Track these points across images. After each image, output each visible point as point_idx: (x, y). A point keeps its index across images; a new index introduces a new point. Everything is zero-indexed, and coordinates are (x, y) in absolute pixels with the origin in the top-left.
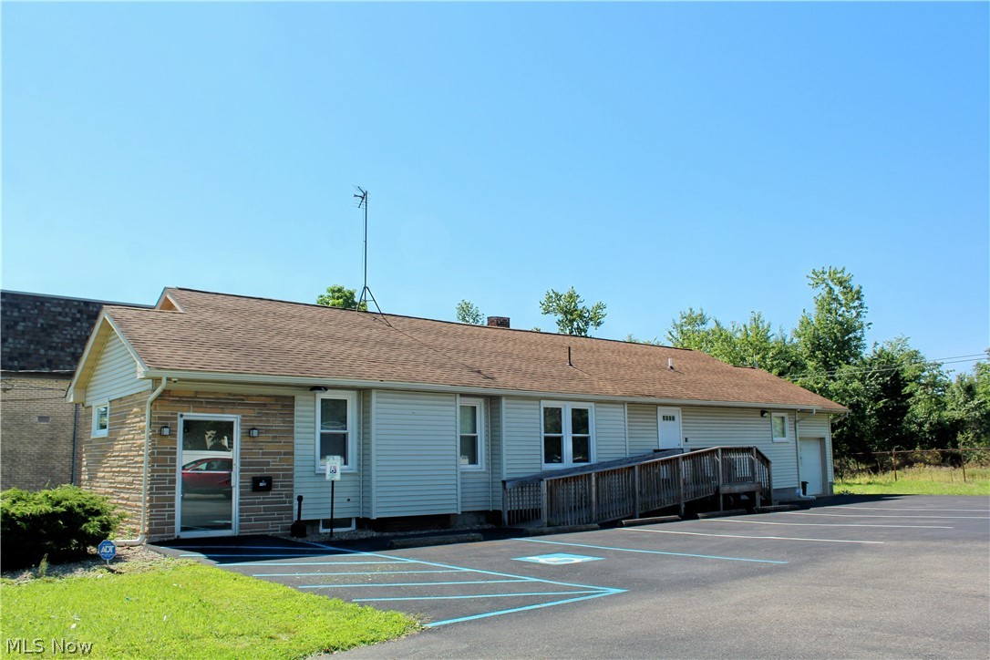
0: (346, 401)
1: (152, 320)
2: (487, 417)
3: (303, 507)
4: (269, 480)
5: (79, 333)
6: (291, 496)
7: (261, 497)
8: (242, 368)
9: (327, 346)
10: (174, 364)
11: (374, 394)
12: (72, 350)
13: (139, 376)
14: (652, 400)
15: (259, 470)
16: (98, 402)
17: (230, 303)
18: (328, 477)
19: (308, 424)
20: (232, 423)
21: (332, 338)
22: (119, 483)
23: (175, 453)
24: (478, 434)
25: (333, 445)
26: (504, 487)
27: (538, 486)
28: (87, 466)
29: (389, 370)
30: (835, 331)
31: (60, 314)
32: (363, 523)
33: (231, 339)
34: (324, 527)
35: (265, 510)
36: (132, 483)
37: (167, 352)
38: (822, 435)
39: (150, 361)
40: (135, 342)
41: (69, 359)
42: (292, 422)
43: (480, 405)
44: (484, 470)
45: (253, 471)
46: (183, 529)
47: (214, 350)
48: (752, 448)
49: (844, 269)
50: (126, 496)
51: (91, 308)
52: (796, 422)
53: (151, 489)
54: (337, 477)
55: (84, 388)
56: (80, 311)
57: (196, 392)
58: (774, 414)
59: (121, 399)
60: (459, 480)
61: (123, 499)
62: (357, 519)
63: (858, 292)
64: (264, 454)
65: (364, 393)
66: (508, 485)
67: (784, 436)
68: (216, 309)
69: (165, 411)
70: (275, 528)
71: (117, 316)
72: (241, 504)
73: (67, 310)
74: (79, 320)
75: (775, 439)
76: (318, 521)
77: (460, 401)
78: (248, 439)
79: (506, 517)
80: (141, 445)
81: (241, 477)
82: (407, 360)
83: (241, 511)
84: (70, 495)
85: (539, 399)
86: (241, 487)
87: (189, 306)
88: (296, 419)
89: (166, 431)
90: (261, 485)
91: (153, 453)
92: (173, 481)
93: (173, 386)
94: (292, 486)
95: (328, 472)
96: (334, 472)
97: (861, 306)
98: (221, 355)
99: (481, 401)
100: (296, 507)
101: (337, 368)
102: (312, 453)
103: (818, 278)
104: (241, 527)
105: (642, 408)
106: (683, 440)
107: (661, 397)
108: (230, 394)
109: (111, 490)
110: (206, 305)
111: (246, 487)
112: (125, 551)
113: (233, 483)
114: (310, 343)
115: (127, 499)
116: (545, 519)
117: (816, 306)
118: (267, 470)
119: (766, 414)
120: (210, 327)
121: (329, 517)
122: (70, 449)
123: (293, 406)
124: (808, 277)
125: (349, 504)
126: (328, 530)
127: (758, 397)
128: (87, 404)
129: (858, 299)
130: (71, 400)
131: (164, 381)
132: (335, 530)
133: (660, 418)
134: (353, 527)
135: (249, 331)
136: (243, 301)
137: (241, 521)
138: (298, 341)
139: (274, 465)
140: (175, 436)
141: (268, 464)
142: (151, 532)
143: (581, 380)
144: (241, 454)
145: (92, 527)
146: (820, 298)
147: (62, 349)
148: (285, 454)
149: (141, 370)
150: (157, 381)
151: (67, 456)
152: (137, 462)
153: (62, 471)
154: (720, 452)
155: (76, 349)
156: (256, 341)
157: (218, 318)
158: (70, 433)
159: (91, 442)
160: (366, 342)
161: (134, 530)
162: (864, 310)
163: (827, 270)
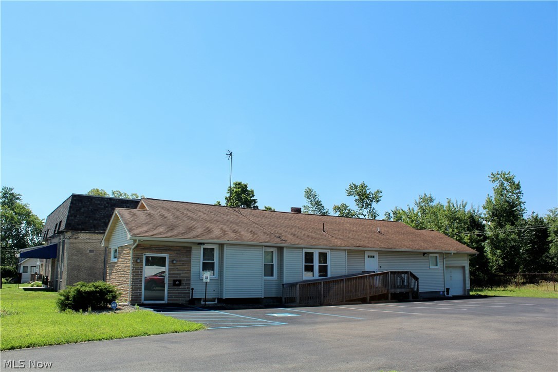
0: (214, 249)
1: (135, 215)
2: (278, 256)
3: (194, 293)
4: (180, 281)
5: (107, 213)
6: (189, 288)
7: (177, 288)
8: (169, 235)
9: (208, 225)
10: (141, 233)
11: (225, 247)
12: (104, 220)
13: (128, 239)
14: (360, 248)
15: (176, 277)
16: (113, 247)
17: (168, 205)
18: (204, 281)
19: (197, 259)
20: (165, 258)
21: (211, 221)
22: (121, 281)
23: (142, 270)
24: (274, 263)
25: (208, 266)
26: (283, 287)
27: (296, 287)
28: (109, 273)
29: (233, 236)
30: (505, 206)
31: (99, 204)
32: (220, 300)
33: (166, 222)
34: (203, 302)
35: (178, 293)
36: (125, 281)
37: (139, 229)
38: (463, 265)
39: (132, 234)
40: (127, 224)
41: (103, 224)
42: (191, 257)
43: (275, 251)
44: (276, 279)
45: (174, 277)
46: (145, 300)
47: (159, 228)
48: (408, 272)
49: (510, 172)
50: (123, 286)
51: (112, 201)
52: (444, 258)
53: (132, 283)
54: (208, 281)
55: (108, 240)
56: (107, 203)
57: (151, 245)
58: (430, 255)
59: (122, 247)
60: (263, 284)
61: (122, 287)
62: (218, 299)
63: (518, 185)
64: (178, 270)
65: (221, 246)
66: (284, 286)
67: (437, 266)
68: (162, 208)
69: (138, 253)
70: (182, 301)
71: (121, 213)
72: (168, 290)
73: (102, 202)
74: (107, 207)
75: (431, 267)
76: (201, 299)
77: (264, 249)
78: (171, 264)
79: (284, 300)
80: (129, 266)
81: (169, 280)
82: (243, 231)
83: (168, 293)
84: (102, 285)
85: (302, 248)
86: (168, 284)
87: (150, 206)
88: (192, 256)
89: (139, 261)
90: (176, 283)
91: (133, 269)
92: (141, 281)
93: (141, 243)
94: (190, 284)
95: (204, 279)
96: (207, 278)
97: (520, 193)
98: (161, 230)
99: (276, 248)
100: (191, 293)
101: (210, 235)
102: (199, 270)
103: (494, 178)
104: (168, 300)
105: (355, 253)
106: (378, 267)
107: (365, 247)
108: (165, 246)
109: (118, 284)
110: (158, 206)
111: (170, 284)
112: (122, 307)
113: (165, 282)
114: (201, 224)
115: (124, 287)
116: (298, 301)
117: (494, 192)
118: (180, 277)
119: (426, 255)
120: (159, 217)
121: (204, 297)
122: (103, 265)
123: (191, 251)
124: (489, 177)
125: (215, 292)
126: (204, 303)
127: (421, 247)
128: (109, 247)
129: (518, 189)
130: (103, 246)
131: (138, 241)
132: (207, 303)
133: (366, 257)
134: (216, 302)
135: (174, 219)
136: (175, 204)
137: (168, 297)
138: (196, 222)
139: (182, 275)
140: (142, 263)
141: (180, 274)
142: (132, 300)
143: (326, 239)
144: (169, 270)
145: (109, 297)
146: (496, 188)
147: (100, 220)
148: (187, 270)
149: (129, 236)
150: (135, 241)
151: (101, 268)
152: (127, 273)
153: (99, 275)
154: (389, 273)
155: (106, 220)
156: (177, 223)
157: (163, 213)
158: (103, 258)
159: (110, 263)
160: (226, 222)
161: (126, 300)
162: (521, 195)
163: (500, 173)
